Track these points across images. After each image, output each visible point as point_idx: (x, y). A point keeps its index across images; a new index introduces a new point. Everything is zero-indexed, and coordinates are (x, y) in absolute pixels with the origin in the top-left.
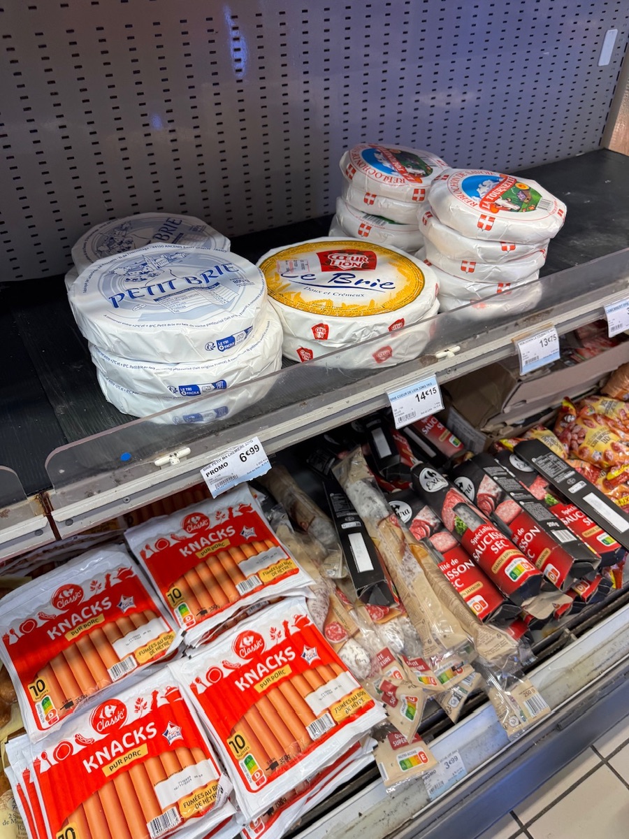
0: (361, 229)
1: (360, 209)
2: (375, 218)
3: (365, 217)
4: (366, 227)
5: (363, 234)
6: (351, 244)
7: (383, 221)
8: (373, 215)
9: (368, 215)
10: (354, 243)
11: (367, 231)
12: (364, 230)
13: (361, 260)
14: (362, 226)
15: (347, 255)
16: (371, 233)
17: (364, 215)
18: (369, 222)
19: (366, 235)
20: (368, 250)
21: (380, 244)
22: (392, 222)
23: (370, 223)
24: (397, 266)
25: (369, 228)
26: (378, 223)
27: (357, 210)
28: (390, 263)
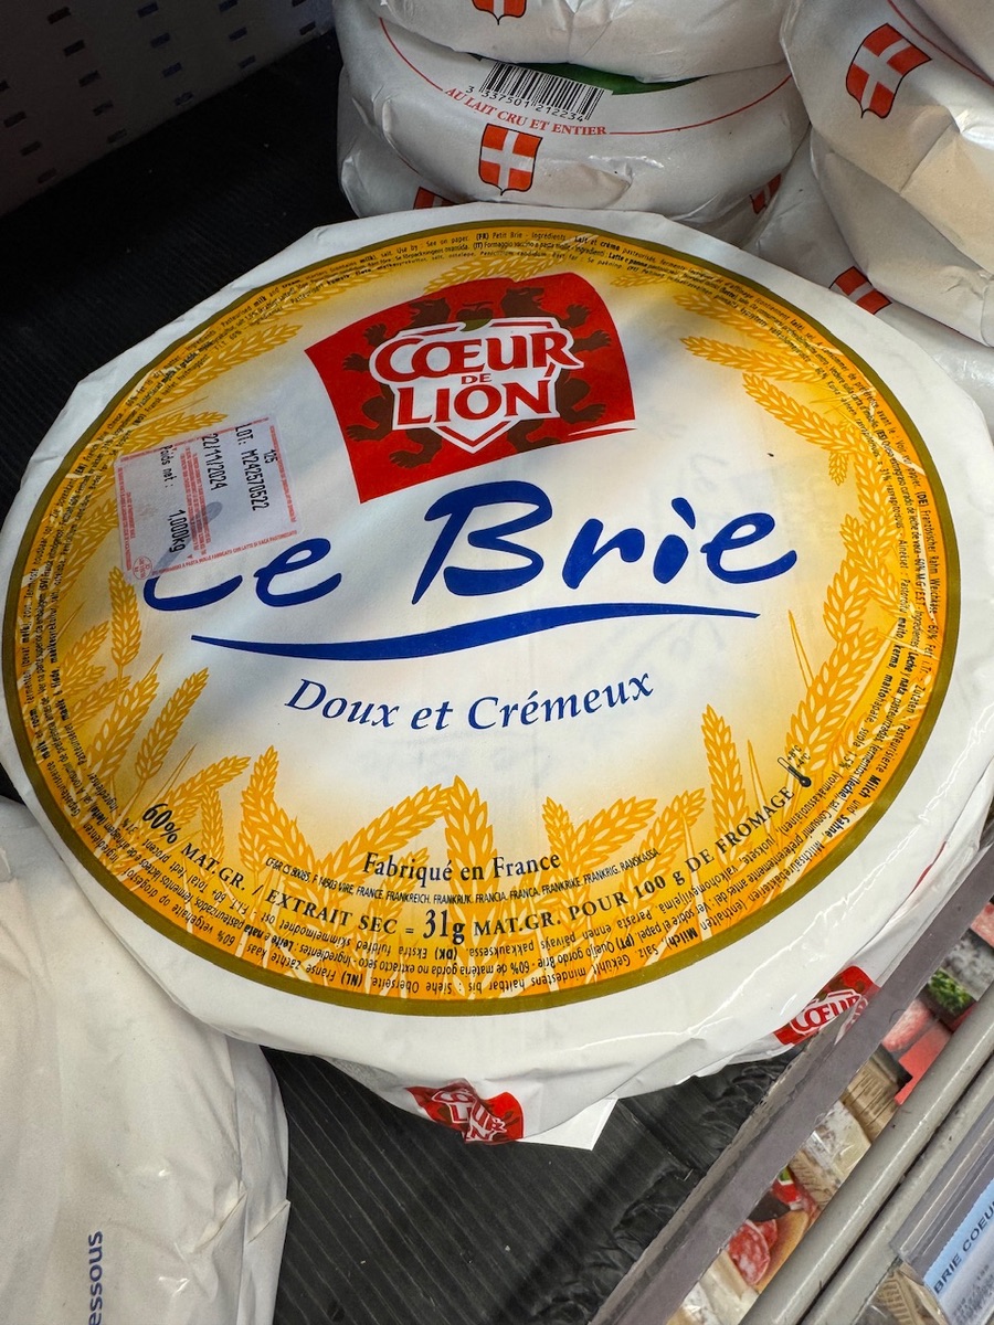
0: (490, 155)
1: (463, 44)
2: (544, 80)
3: (494, 85)
4: (511, 139)
5: (504, 182)
6: (459, 250)
7: (587, 89)
8: (527, 66)
9: (503, 68)
10: (472, 235)
11: (524, 164)
12: (508, 159)
13: (539, 361)
14: (493, 136)
15: (458, 332)
16: (542, 166)
17: (485, 72)
18: (519, 110)
19: (523, 182)
20: (551, 267)
21: (599, 220)
22: (626, 83)
23: (522, 112)
24: (736, 358)
25: (528, 145)
26: (563, 102)
27: (445, 51)
28: (694, 345)
